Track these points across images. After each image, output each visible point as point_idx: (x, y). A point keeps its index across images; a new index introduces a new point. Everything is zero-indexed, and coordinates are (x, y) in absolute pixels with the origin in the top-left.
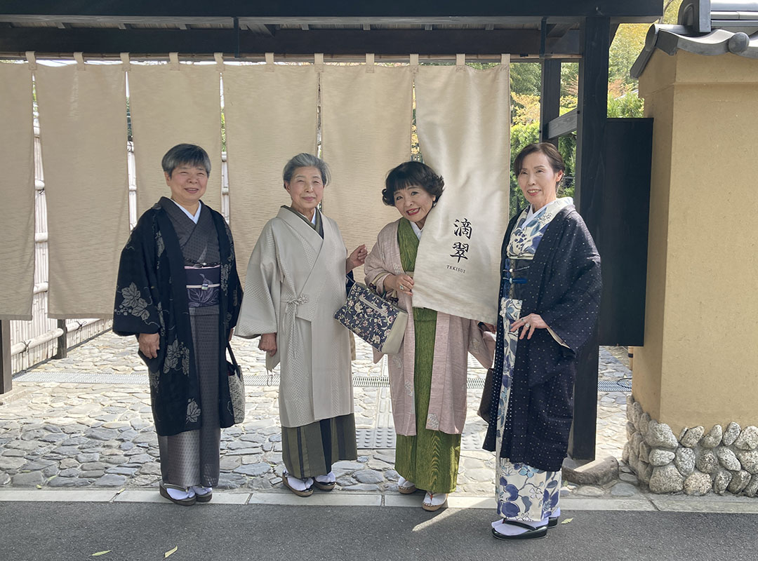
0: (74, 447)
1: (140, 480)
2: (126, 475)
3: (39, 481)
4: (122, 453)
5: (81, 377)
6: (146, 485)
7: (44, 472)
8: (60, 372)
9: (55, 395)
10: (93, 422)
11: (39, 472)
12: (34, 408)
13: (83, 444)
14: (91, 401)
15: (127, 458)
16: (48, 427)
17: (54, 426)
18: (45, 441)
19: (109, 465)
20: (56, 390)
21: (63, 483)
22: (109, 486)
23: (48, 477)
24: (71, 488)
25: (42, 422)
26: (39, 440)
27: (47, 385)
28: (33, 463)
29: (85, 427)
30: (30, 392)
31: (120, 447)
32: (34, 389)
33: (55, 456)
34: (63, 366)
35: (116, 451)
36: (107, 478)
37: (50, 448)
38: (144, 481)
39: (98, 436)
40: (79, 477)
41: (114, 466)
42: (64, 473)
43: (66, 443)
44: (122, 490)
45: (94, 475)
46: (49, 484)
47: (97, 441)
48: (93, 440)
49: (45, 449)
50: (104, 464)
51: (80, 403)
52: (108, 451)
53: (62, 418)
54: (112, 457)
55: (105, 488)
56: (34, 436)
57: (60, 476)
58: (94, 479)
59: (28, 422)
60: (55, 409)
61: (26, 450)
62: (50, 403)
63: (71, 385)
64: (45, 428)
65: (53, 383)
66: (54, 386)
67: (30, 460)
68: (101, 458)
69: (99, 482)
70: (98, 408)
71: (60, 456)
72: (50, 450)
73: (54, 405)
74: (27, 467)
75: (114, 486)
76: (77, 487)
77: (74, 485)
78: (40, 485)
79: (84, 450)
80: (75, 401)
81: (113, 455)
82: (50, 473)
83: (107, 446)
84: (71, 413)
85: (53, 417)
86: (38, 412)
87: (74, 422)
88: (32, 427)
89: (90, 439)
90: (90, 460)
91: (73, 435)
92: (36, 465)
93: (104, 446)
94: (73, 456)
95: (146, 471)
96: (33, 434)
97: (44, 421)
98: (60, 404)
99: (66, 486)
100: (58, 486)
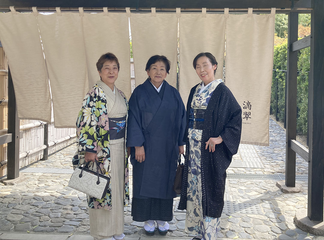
0: (48, 209)
1: (81, 229)
2: (74, 225)
3: (28, 228)
4: (72, 213)
5: (54, 170)
6: (84, 232)
7: (31, 223)
8: (44, 167)
9: (40, 180)
10: (59, 195)
11: (29, 223)
12: (29, 187)
13: (53, 207)
14: (58, 183)
15: (75, 216)
16: (36, 198)
17: (39, 197)
18: (33, 205)
19: (65, 220)
20: (41, 177)
21: (41, 230)
22: (65, 232)
23: (34, 226)
24: (45, 233)
25: (33, 195)
26: (30, 205)
27: (37, 174)
28: (26, 218)
29: (54, 198)
30: (28, 178)
31: (72, 209)
32: (30, 176)
33: (38, 214)
34: (45, 164)
35: (70, 212)
36: (64, 227)
37: (35, 209)
38: (83, 229)
39: (61, 203)
40: (50, 227)
41: (68, 220)
42: (42, 224)
43: (44, 207)
44: (71, 235)
45: (58, 226)
46: (34, 231)
47: (60, 206)
48: (58, 205)
49: (33, 210)
50: (63, 219)
51: (52, 184)
52: (66, 212)
53: (43, 193)
54: (67, 215)
55: (63, 233)
56: (28, 202)
57: (39, 226)
58: (57, 228)
59: (25, 194)
60: (40, 188)
61: (23, 210)
62: (37, 184)
63: (49, 175)
64: (34, 198)
65: (40, 173)
66: (40, 175)
67: (25, 216)
68: (62, 215)
69: (59, 229)
70: (61, 188)
71: (41, 214)
72: (35, 211)
73: (39, 185)
74: (23, 221)
75: (67, 232)
76: (48, 232)
77: (47, 231)
78: (29, 230)
79: (53, 211)
80: (50, 183)
81: (68, 214)
82: (34, 224)
83: (65, 208)
84: (48, 190)
85: (38, 192)
86: (31, 189)
87: (49, 195)
88: (28, 197)
89: (56, 205)
90: (56, 216)
91: (48, 202)
92: (27, 219)
93: (64, 209)
94: (47, 214)
95: (85, 224)
96: (27, 201)
97: (34, 194)
98: (43, 185)
99: (42, 231)
100: (38, 232)
